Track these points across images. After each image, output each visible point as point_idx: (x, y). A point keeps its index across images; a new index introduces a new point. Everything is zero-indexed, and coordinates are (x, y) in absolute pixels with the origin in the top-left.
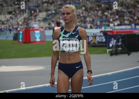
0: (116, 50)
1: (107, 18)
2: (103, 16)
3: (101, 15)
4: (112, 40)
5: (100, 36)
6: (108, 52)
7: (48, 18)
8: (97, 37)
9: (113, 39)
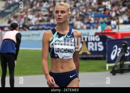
0: (122, 65)
1: (107, 12)
2: (99, 7)
3: (96, 6)
4: (115, 48)
5: (93, 42)
6: (107, 68)
7: (7, 11)
8: (89, 43)
9: (116, 46)
